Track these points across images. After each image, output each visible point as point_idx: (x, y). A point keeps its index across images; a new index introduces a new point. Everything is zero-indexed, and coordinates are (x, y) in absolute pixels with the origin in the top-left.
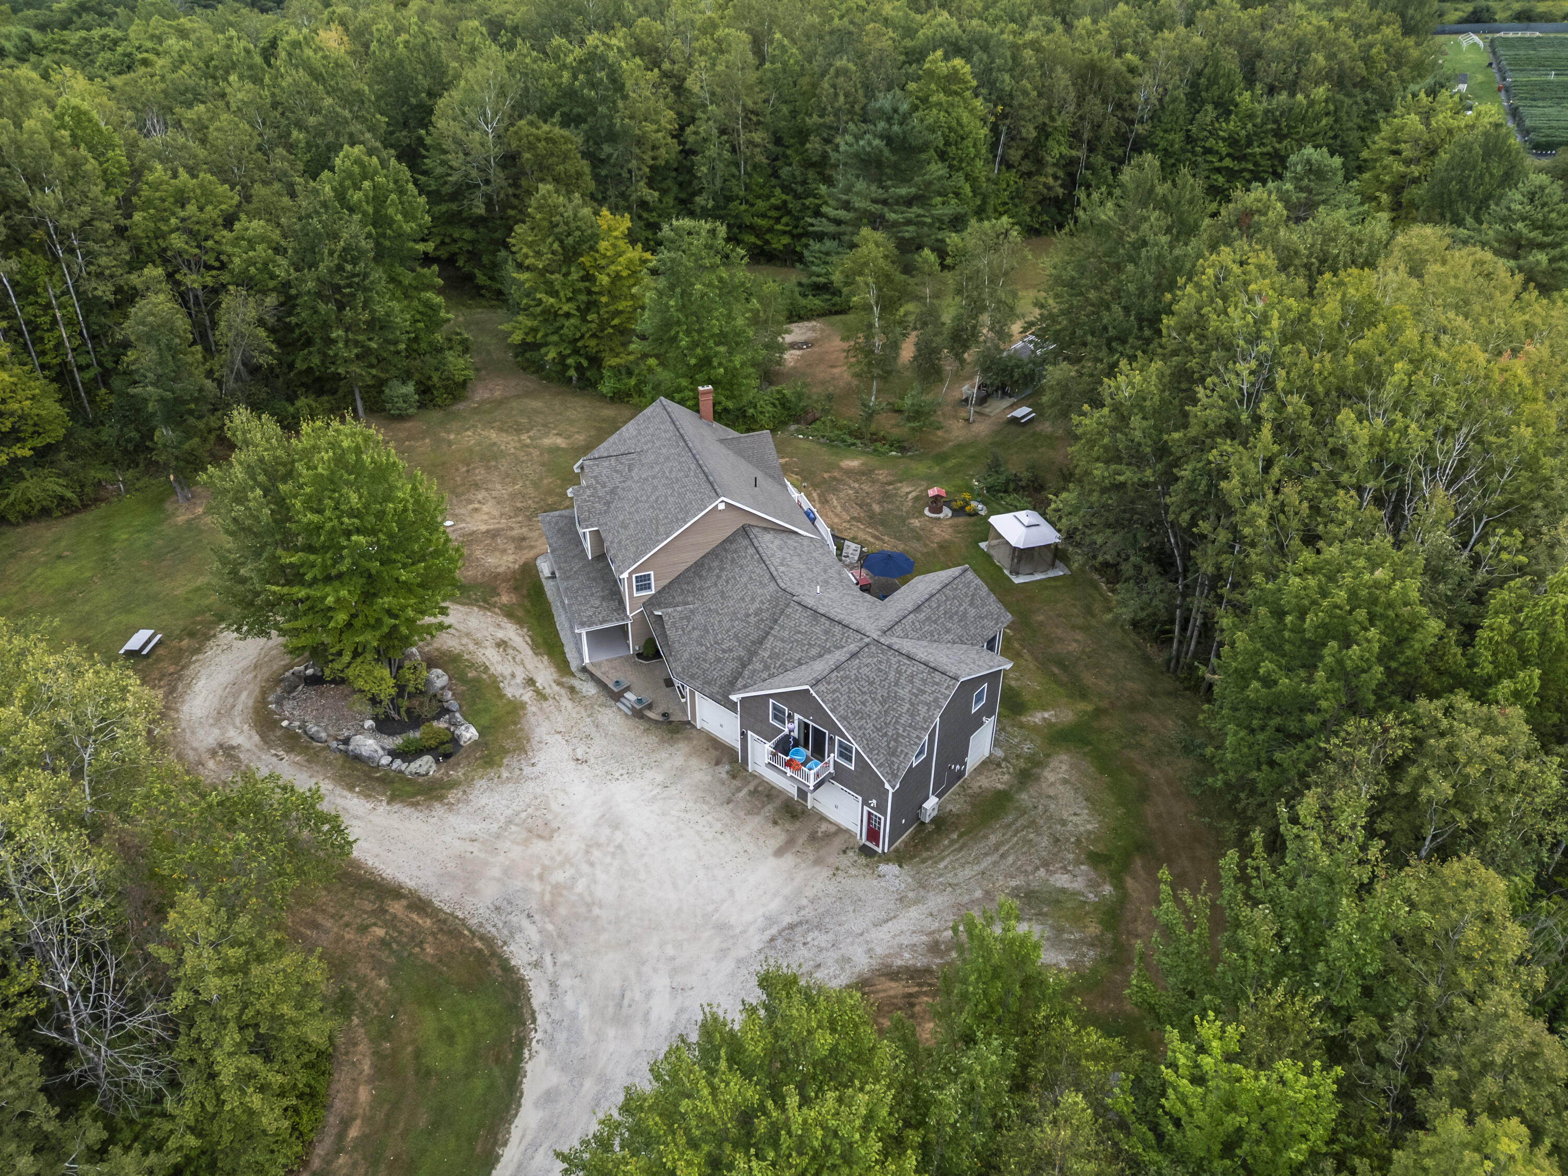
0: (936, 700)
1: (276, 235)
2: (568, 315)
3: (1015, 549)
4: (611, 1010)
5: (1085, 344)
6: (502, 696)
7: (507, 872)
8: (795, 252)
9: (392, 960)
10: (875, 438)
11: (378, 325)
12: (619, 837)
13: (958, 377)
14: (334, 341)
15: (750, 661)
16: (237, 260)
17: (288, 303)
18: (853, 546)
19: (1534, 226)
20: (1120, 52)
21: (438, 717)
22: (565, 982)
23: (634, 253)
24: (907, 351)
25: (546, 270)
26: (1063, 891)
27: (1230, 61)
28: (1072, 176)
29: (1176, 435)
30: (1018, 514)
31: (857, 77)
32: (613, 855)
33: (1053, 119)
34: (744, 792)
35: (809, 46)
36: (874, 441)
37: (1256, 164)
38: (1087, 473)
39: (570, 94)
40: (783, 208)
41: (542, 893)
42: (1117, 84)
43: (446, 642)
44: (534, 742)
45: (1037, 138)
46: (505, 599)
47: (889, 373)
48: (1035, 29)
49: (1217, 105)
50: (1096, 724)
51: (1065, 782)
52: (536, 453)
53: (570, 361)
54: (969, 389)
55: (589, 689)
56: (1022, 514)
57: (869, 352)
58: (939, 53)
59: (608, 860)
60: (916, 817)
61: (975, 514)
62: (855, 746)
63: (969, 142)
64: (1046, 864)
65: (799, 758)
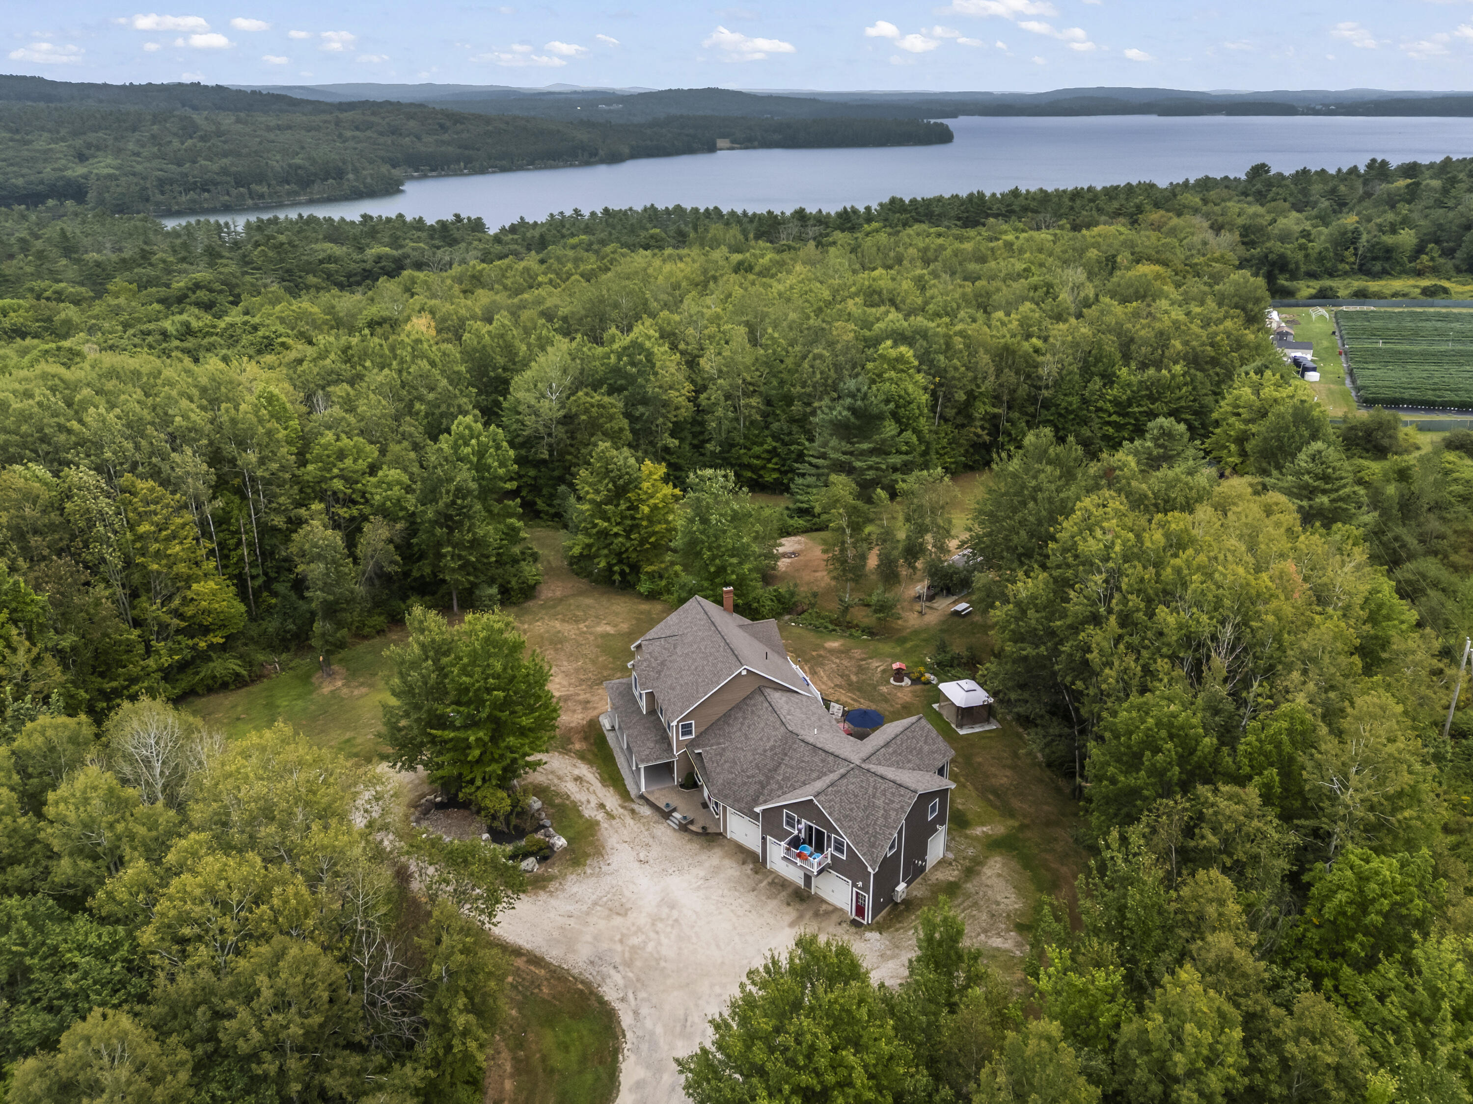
0: (902, 807)
1: (405, 479)
2: (616, 535)
3: (958, 708)
4: (678, 1029)
5: (1002, 558)
6: (581, 816)
7: (596, 938)
8: (782, 484)
9: (519, 997)
10: (850, 626)
11: (476, 543)
12: (675, 914)
13: (911, 579)
14: (444, 556)
15: (768, 783)
16: (377, 497)
17: (413, 529)
18: (837, 706)
19: (1317, 477)
20: (1028, 336)
21: (536, 830)
22: (644, 1011)
23: (668, 490)
24: (873, 561)
25: (601, 503)
26: (998, 949)
27: (1110, 345)
28: (996, 427)
29: (1058, 623)
30: (961, 682)
31: (829, 361)
32: (672, 926)
33: (978, 387)
34: (765, 883)
35: (791, 335)
36: (849, 628)
37: (1136, 419)
38: (1002, 650)
39: (616, 371)
40: (773, 452)
41: (623, 952)
42: (1027, 362)
43: (538, 777)
44: (608, 849)
45: (967, 400)
46: (578, 746)
47: (860, 576)
48: (961, 320)
49: (1103, 376)
50: (1021, 836)
51: (999, 875)
52: (591, 638)
53: (616, 568)
54: (921, 587)
55: (646, 811)
56: (962, 683)
57: (843, 562)
58: (889, 343)
59: (669, 929)
60: (890, 900)
61: (928, 682)
62: (846, 840)
63: (914, 406)
64: (985, 931)
65: (807, 853)
